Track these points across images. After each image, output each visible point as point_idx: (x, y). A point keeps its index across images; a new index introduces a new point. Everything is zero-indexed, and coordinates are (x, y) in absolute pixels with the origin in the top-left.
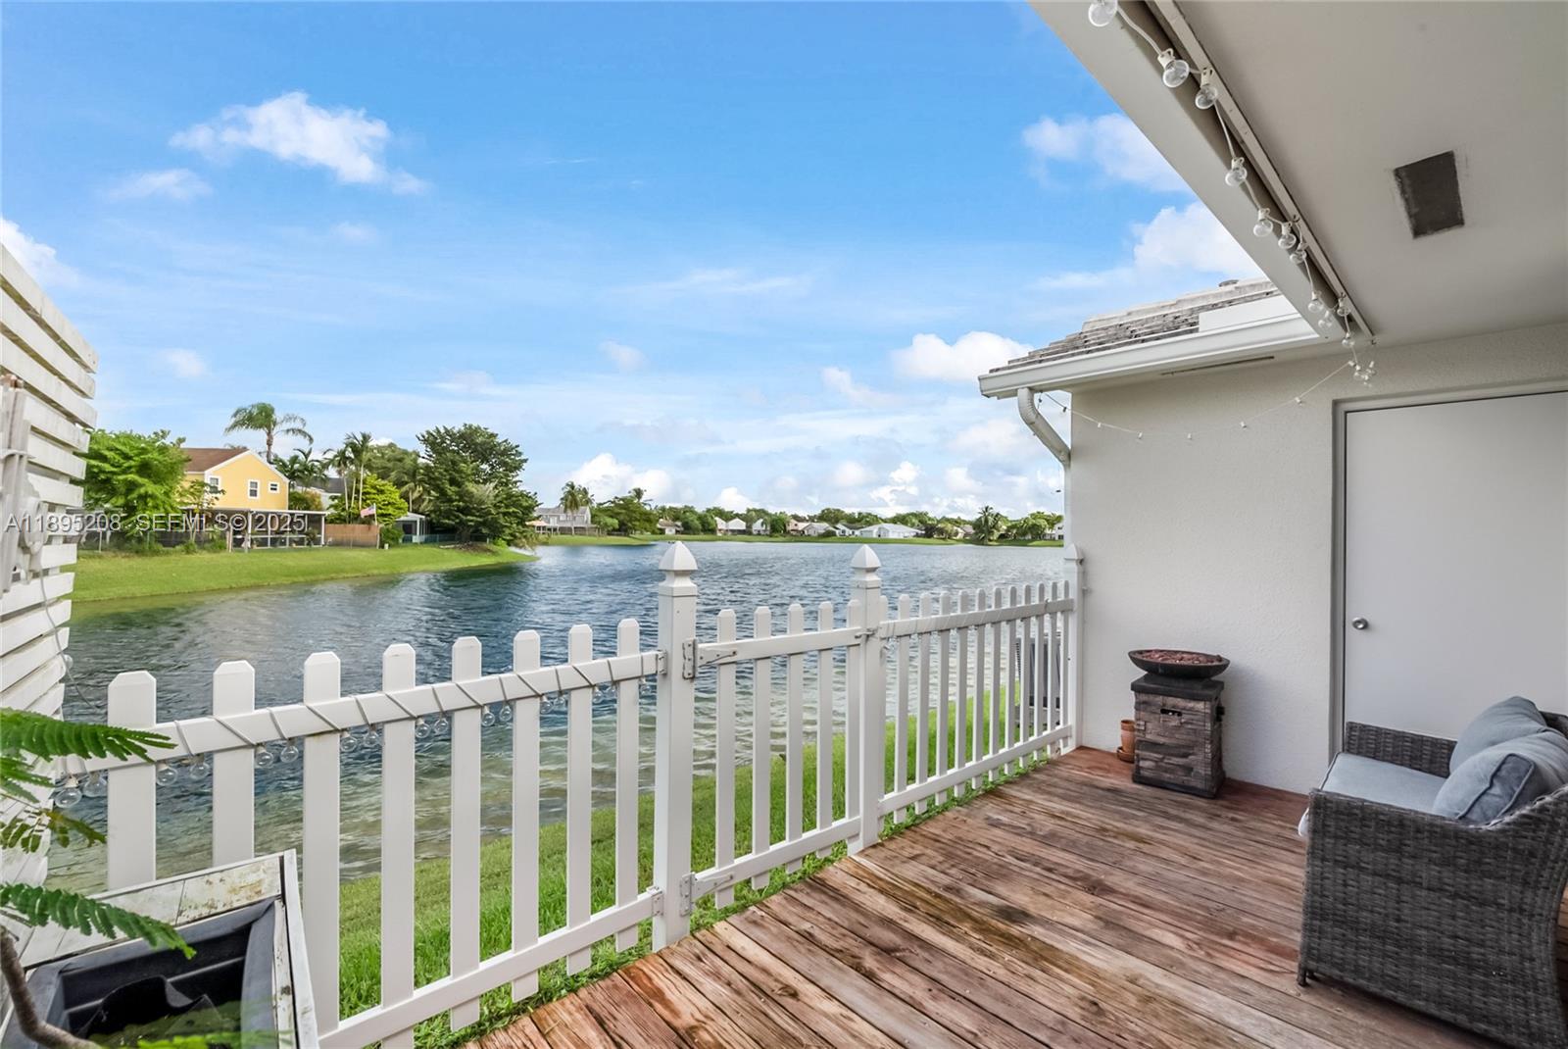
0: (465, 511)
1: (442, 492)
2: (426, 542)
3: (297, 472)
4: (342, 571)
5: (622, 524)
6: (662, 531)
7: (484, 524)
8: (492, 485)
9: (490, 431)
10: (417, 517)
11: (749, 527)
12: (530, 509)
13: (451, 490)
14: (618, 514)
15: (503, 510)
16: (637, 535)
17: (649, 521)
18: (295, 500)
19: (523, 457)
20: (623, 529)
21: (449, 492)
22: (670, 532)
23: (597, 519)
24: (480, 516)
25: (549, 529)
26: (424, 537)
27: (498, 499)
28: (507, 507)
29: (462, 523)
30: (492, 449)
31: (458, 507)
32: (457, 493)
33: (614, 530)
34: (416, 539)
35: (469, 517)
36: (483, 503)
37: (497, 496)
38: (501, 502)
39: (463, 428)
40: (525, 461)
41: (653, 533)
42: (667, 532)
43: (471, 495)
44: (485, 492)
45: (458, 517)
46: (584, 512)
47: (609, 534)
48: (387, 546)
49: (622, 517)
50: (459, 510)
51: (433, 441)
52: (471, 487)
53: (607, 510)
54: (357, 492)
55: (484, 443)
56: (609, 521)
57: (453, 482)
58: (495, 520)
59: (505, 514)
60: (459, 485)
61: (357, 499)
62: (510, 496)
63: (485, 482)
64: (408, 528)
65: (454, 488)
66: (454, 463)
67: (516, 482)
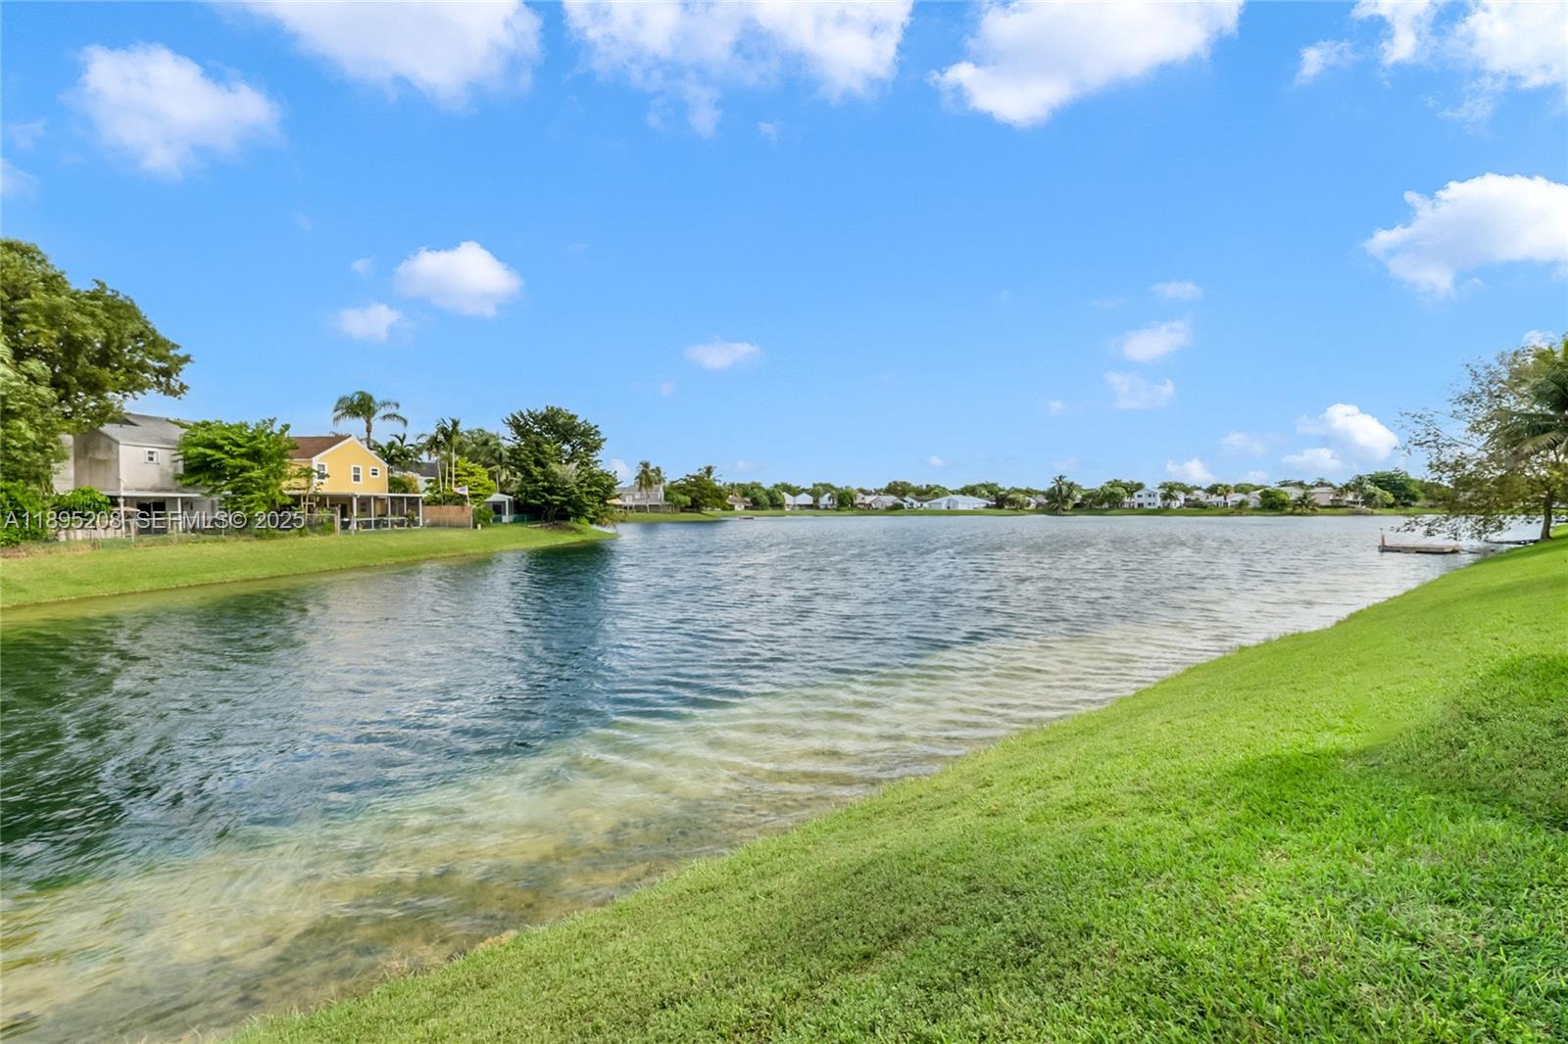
0: (550, 490)
1: (528, 474)
2: (515, 521)
3: (395, 456)
4: (441, 551)
5: (694, 500)
6: (732, 508)
7: (568, 503)
8: (575, 464)
9: (570, 413)
10: (505, 498)
11: (816, 501)
12: (611, 487)
13: (536, 471)
14: (690, 491)
15: (585, 489)
16: (708, 511)
17: (720, 497)
18: (394, 484)
19: (602, 437)
20: (695, 506)
21: (535, 473)
22: (739, 508)
23: (670, 497)
24: (564, 496)
25: (626, 508)
26: (512, 517)
27: (581, 479)
28: (589, 486)
29: (547, 503)
30: (573, 429)
31: (543, 487)
32: (542, 474)
33: (687, 507)
34: (506, 518)
35: (554, 497)
36: (566, 482)
37: (579, 475)
38: (583, 482)
39: (545, 411)
40: (604, 440)
41: (724, 509)
42: (736, 507)
43: (555, 475)
44: (568, 472)
45: (543, 497)
46: (657, 491)
47: (682, 511)
48: (479, 526)
49: (694, 494)
50: (545, 489)
51: (518, 426)
52: (555, 467)
53: (679, 487)
54: (450, 474)
55: (565, 424)
56: (682, 498)
57: (538, 463)
58: (579, 498)
59: (588, 493)
60: (543, 465)
61: (450, 482)
62: (592, 475)
63: (568, 462)
64: (498, 508)
65: (539, 469)
66: (538, 444)
67: (596, 462)
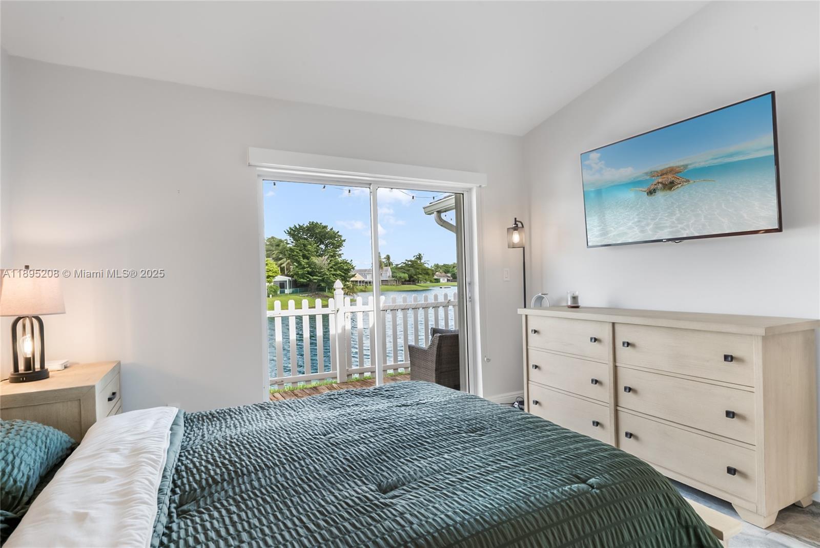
0: (311, 274)
1: (299, 263)
2: (293, 293)
5: (410, 277)
6: (437, 281)
7: (323, 280)
8: (326, 257)
9: (324, 224)
10: (287, 279)
12: (348, 270)
13: (304, 262)
14: (409, 270)
15: (333, 272)
16: (422, 284)
17: (427, 274)
19: (343, 239)
20: (412, 280)
21: (303, 263)
22: (443, 280)
23: (395, 275)
24: (320, 276)
25: (366, 282)
26: (291, 290)
27: (330, 265)
28: (335, 270)
29: (310, 280)
30: (325, 235)
31: (308, 271)
32: (307, 263)
33: (406, 281)
34: (287, 291)
35: (314, 277)
36: (321, 268)
37: (329, 264)
38: (332, 267)
39: (308, 225)
41: (431, 281)
42: (441, 280)
43: (315, 264)
44: (321, 262)
45: (308, 277)
46: (387, 271)
47: (403, 283)
48: (271, 296)
49: (410, 273)
50: (309, 273)
51: (294, 233)
52: (315, 260)
53: (402, 268)
55: (320, 232)
56: (402, 275)
57: (304, 257)
58: (328, 278)
59: (333, 275)
60: (308, 258)
62: (337, 263)
63: (321, 255)
64: (282, 285)
65: (306, 261)
66: (305, 245)
67: (340, 255)
